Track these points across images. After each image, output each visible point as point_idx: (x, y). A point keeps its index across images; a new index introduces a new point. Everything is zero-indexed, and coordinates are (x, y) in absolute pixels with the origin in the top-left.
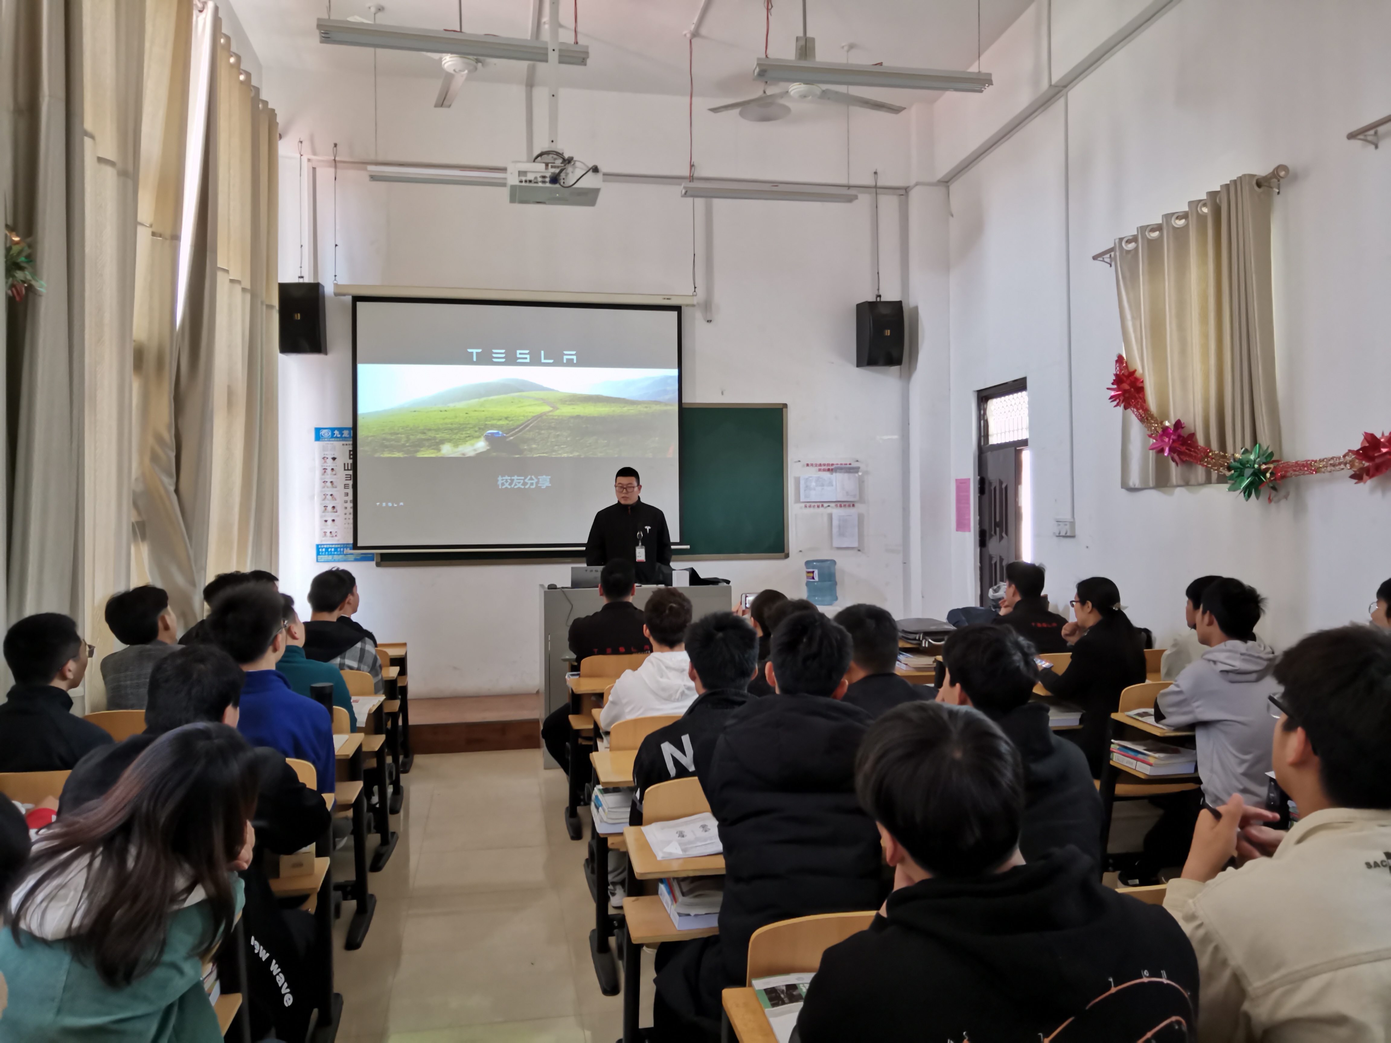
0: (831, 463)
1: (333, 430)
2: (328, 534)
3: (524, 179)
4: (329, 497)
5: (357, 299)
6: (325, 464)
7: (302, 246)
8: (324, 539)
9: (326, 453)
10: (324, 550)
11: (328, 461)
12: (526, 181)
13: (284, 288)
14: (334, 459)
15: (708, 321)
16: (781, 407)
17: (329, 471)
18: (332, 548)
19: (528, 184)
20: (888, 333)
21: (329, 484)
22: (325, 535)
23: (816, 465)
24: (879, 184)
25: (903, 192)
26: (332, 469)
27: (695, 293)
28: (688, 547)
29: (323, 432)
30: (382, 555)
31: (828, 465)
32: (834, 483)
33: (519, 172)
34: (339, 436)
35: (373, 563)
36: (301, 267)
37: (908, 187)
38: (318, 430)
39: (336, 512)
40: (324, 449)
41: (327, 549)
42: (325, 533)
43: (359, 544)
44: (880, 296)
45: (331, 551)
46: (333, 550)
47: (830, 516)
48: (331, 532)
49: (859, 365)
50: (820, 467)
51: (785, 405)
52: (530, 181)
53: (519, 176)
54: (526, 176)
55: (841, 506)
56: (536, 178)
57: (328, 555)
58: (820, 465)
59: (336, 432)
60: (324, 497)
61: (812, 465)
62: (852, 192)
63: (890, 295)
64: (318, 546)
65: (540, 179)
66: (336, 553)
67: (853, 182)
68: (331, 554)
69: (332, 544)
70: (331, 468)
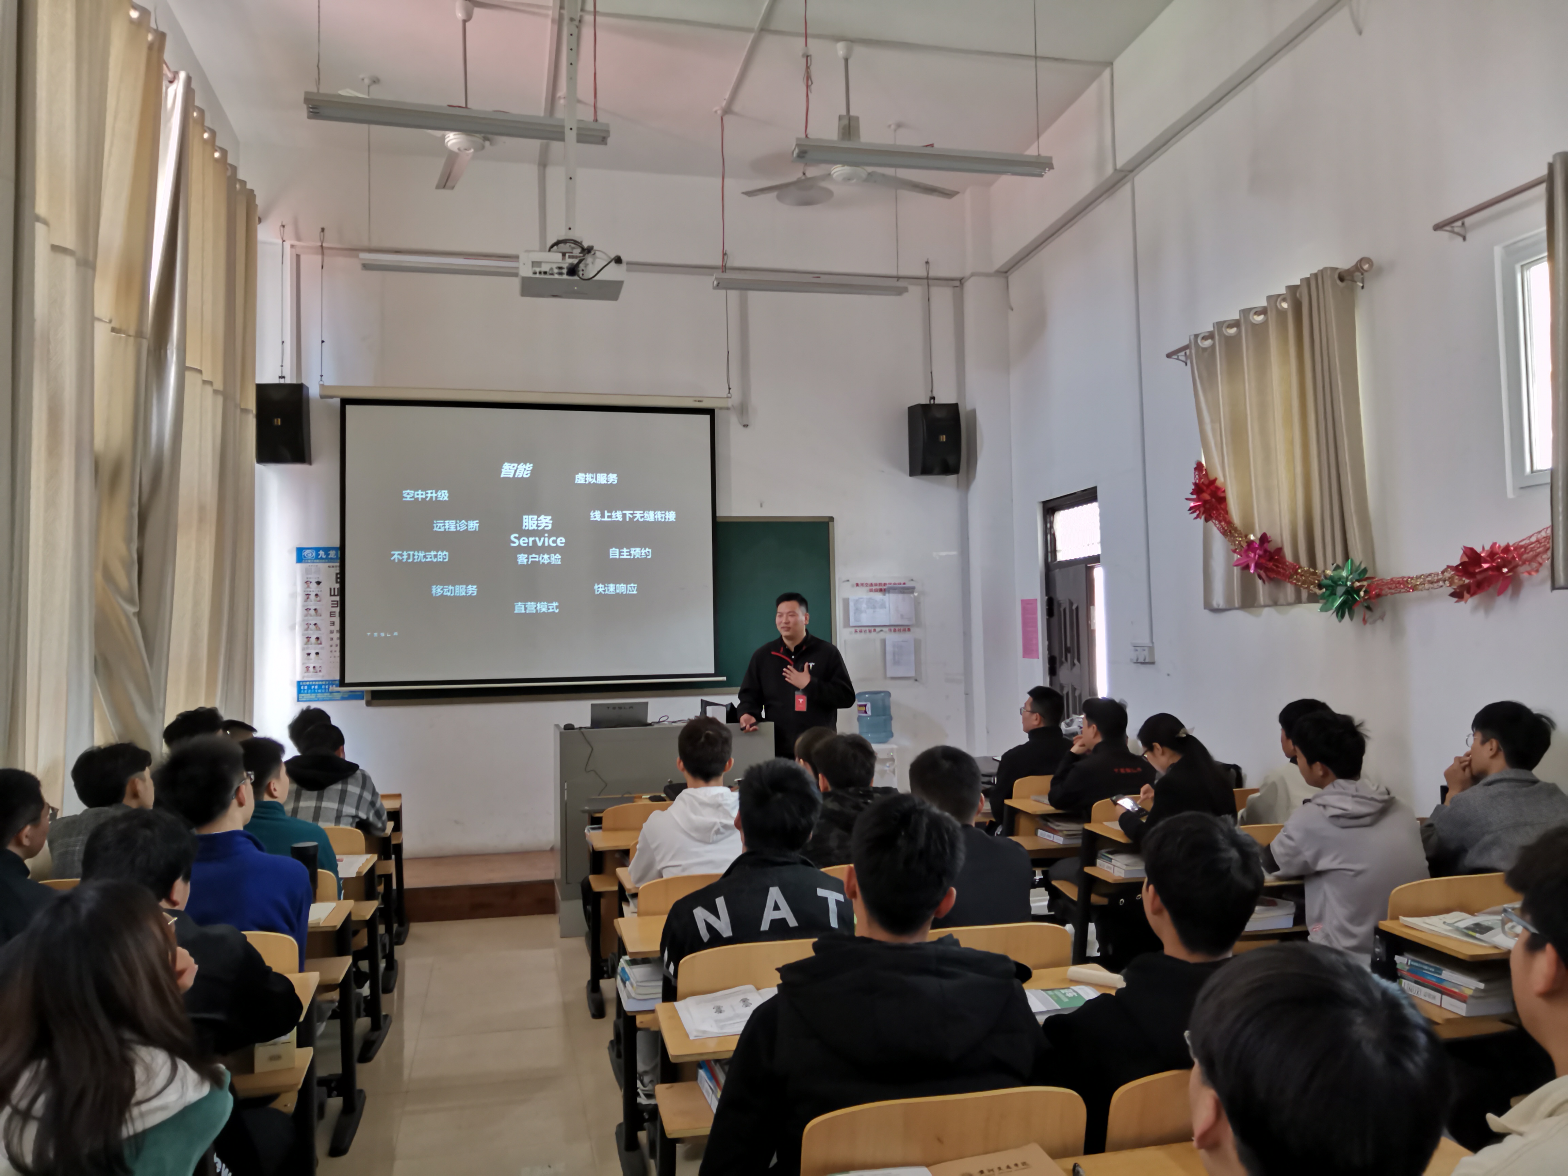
0: (883, 583)
1: (317, 550)
2: (311, 669)
3: (538, 270)
4: (312, 627)
5: (346, 402)
6: (309, 590)
7: (283, 342)
8: (306, 674)
9: (309, 576)
10: (306, 687)
11: (311, 585)
12: (540, 273)
13: (262, 389)
14: (318, 583)
15: (744, 426)
16: (827, 520)
17: (312, 597)
18: (315, 685)
19: (543, 276)
20: (943, 438)
21: (312, 612)
22: (308, 670)
23: (867, 585)
24: (931, 274)
25: (957, 283)
26: (317, 595)
27: (729, 395)
28: (724, 678)
29: (306, 553)
30: (373, 692)
31: (880, 584)
32: (887, 605)
33: (533, 263)
34: (324, 557)
35: (363, 702)
36: (282, 366)
37: (962, 279)
38: (300, 551)
39: (321, 644)
40: (307, 572)
41: (310, 687)
42: (308, 668)
43: (347, 681)
44: (934, 398)
45: (314, 689)
46: (316, 687)
47: (884, 642)
48: (314, 667)
49: (912, 473)
50: (871, 588)
51: (831, 519)
52: (545, 273)
53: (532, 267)
54: (540, 267)
55: (895, 631)
56: (551, 269)
57: (311, 693)
58: (871, 585)
59: (321, 553)
60: (306, 626)
61: (862, 585)
62: (901, 284)
63: (945, 397)
64: (299, 682)
65: (556, 271)
66: (320, 691)
67: (902, 273)
68: (314, 692)
69: (315, 681)
70: (314, 593)
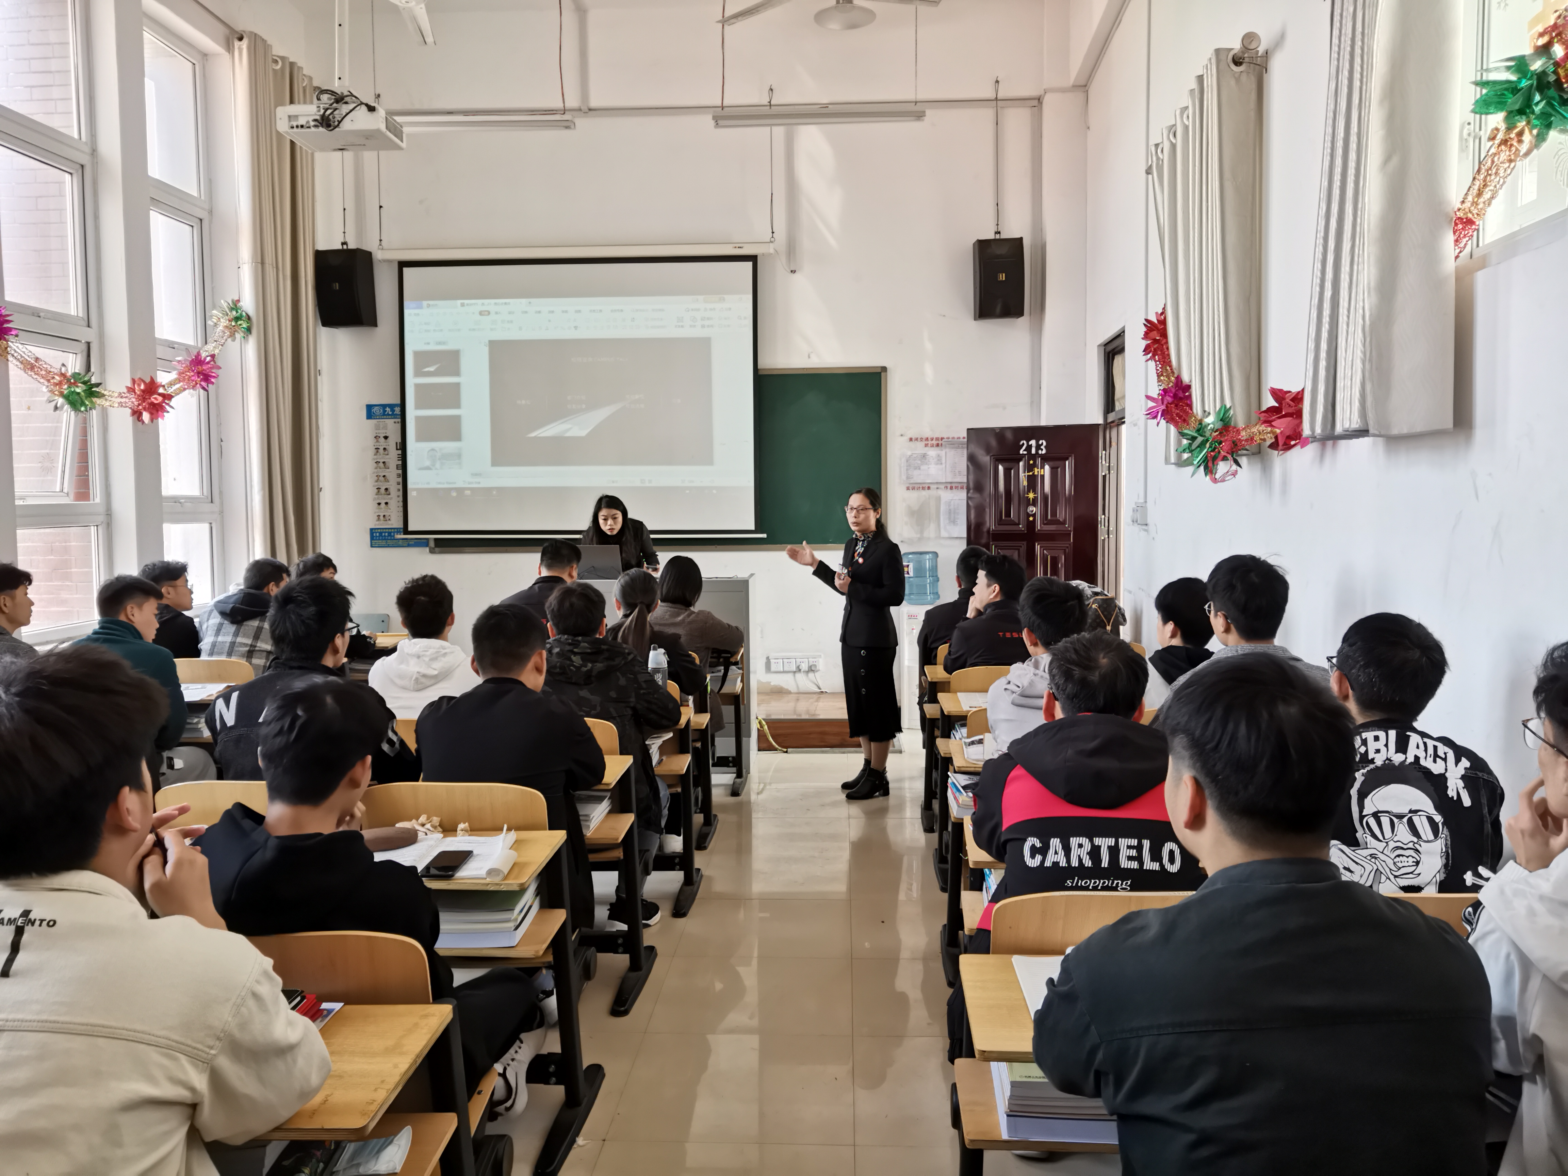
0: (940, 437)
1: (384, 406)
3: (295, 124)
4: (382, 478)
5: (403, 265)
6: (378, 444)
7: (345, 209)
8: (378, 522)
9: (380, 431)
10: (378, 534)
11: (380, 440)
12: (297, 127)
13: (321, 257)
14: (386, 438)
15: (792, 271)
16: (879, 371)
17: (381, 451)
18: (385, 532)
19: (300, 130)
20: (1002, 277)
21: (381, 465)
22: (379, 519)
23: (921, 439)
24: (1000, 96)
25: (1035, 103)
26: (385, 449)
27: (772, 239)
28: (764, 536)
29: (375, 409)
30: (436, 539)
31: (937, 439)
32: (944, 461)
33: (289, 117)
34: (390, 413)
35: (427, 549)
36: (344, 233)
37: (1041, 96)
38: (369, 407)
39: (389, 494)
40: (377, 427)
41: (381, 533)
42: (379, 516)
43: (410, 528)
44: (999, 233)
45: (385, 536)
46: (387, 534)
47: (939, 499)
48: (384, 516)
49: (975, 320)
50: (927, 442)
51: (884, 369)
52: (302, 126)
53: (290, 121)
54: (297, 120)
55: (951, 488)
56: (308, 122)
57: (382, 540)
58: (927, 439)
59: (388, 409)
60: (376, 478)
61: (917, 439)
63: (1011, 231)
64: (371, 530)
65: (312, 123)
66: (389, 538)
68: (385, 539)
69: (386, 529)
70: (382, 448)
